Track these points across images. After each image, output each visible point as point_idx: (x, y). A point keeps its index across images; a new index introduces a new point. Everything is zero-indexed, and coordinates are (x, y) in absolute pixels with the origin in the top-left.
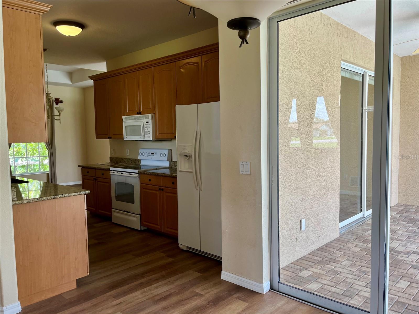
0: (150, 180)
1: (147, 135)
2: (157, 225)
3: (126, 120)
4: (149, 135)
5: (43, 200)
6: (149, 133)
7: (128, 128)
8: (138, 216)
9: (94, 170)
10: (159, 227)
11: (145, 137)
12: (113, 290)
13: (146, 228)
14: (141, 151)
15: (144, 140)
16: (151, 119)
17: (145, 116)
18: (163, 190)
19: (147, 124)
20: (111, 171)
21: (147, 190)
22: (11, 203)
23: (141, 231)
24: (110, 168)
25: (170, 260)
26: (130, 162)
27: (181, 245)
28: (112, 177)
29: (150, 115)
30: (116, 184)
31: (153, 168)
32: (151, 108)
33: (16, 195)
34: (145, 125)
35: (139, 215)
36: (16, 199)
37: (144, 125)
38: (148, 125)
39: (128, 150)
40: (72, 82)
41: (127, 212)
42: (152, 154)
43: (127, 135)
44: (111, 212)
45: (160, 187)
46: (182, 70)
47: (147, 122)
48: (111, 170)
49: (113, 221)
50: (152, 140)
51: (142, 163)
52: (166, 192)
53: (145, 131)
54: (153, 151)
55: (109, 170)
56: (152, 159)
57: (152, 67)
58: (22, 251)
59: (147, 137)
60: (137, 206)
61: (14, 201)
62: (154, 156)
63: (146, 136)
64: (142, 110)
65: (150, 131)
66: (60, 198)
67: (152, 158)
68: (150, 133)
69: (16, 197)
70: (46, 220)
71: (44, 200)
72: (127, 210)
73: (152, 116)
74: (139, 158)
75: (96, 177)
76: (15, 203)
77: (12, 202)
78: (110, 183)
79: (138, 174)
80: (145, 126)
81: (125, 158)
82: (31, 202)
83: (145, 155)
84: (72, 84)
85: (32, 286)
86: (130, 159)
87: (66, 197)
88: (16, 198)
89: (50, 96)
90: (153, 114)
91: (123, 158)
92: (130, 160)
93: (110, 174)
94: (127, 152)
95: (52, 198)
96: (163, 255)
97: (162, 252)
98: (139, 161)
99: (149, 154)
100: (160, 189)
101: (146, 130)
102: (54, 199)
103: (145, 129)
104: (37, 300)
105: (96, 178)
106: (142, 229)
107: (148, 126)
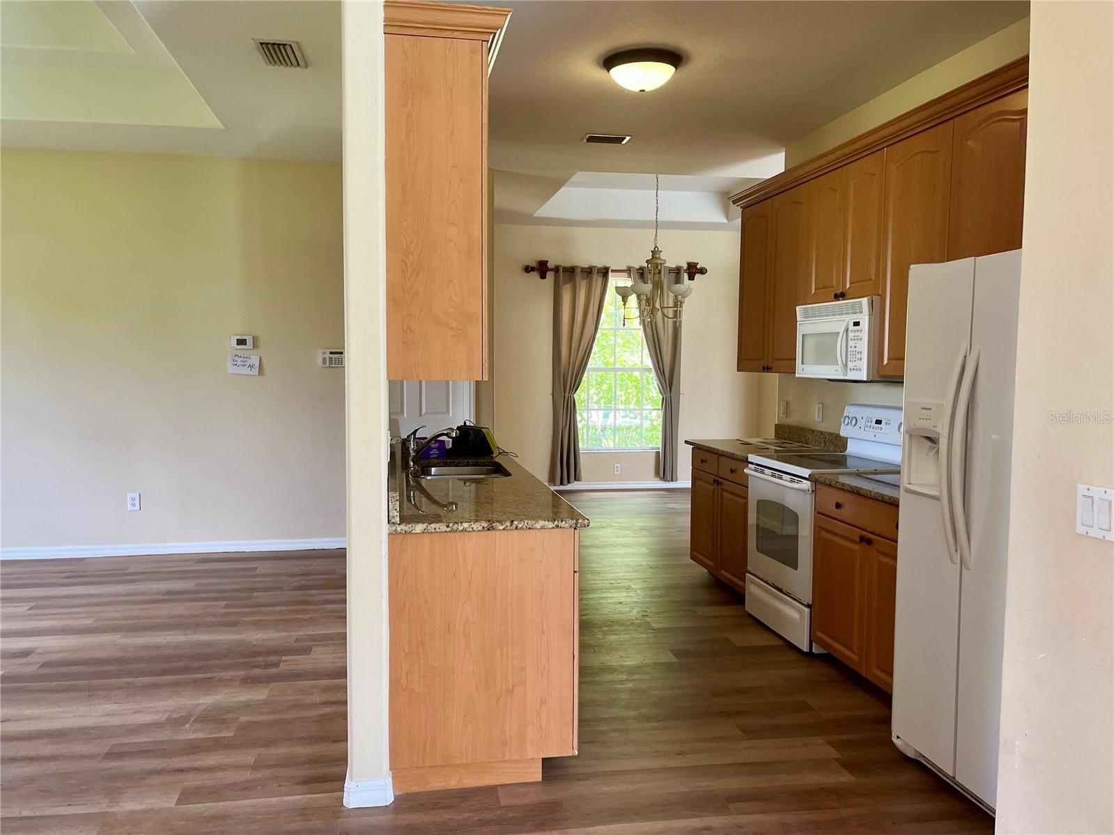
0: (838, 506)
1: (855, 364)
2: (850, 649)
3: (805, 318)
4: (858, 363)
5: (460, 531)
6: (858, 356)
7: (809, 342)
8: (804, 611)
9: (716, 456)
10: (856, 658)
11: (849, 370)
12: (618, 822)
13: (824, 651)
14: (849, 411)
15: (846, 378)
16: (867, 313)
17: (853, 305)
18: (869, 542)
19: (856, 328)
20: (750, 465)
21: (830, 536)
22: (385, 528)
23: (810, 655)
24: (749, 455)
25: (845, 778)
26: (822, 440)
27: (898, 737)
28: (751, 483)
29: (865, 301)
30: (759, 502)
31: (879, 468)
32: (873, 277)
33: (398, 510)
34: (851, 331)
35: (808, 606)
36: (398, 519)
37: (847, 330)
38: (858, 331)
39: (821, 406)
40: (727, 219)
41: (780, 590)
42: (879, 422)
43: (805, 362)
44: (744, 580)
45: (864, 533)
46: (969, 143)
47: (856, 324)
48: (752, 463)
49: (749, 607)
50: (865, 379)
51: (852, 448)
52: (877, 551)
53: (849, 349)
54: (879, 414)
55: (746, 462)
56: (875, 439)
57: (884, 148)
58: (407, 652)
59: (854, 369)
60: (802, 578)
61: (393, 523)
62: (881, 429)
63: (850, 365)
64: (848, 286)
65: (861, 352)
66: (504, 529)
67: (875, 436)
68: (861, 359)
69: (398, 514)
70: (470, 583)
71: (464, 530)
72: (780, 586)
73: (872, 304)
74: (842, 434)
75: (721, 478)
76: (394, 529)
77: (388, 525)
78: (746, 498)
79: (809, 483)
80: (851, 335)
81: (810, 430)
82: (432, 532)
83: (858, 426)
84: (726, 221)
85: (427, 745)
86: (821, 433)
87: (522, 528)
88: (398, 517)
89: (659, 258)
90: (876, 298)
91: (806, 429)
92: (821, 436)
93: (747, 475)
94: (817, 410)
95: (484, 528)
96: (832, 753)
97: (832, 744)
98: (841, 443)
99: (869, 424)
100: (862, 539)
101: (851, 347)
102: (488, 530)
103: (851, 343)
104: (436, 783)
105: (720, 480)
106: (813, 651)
107: (857, 334)
